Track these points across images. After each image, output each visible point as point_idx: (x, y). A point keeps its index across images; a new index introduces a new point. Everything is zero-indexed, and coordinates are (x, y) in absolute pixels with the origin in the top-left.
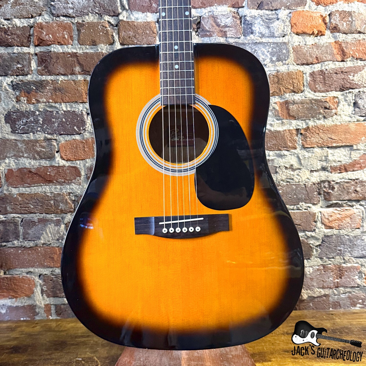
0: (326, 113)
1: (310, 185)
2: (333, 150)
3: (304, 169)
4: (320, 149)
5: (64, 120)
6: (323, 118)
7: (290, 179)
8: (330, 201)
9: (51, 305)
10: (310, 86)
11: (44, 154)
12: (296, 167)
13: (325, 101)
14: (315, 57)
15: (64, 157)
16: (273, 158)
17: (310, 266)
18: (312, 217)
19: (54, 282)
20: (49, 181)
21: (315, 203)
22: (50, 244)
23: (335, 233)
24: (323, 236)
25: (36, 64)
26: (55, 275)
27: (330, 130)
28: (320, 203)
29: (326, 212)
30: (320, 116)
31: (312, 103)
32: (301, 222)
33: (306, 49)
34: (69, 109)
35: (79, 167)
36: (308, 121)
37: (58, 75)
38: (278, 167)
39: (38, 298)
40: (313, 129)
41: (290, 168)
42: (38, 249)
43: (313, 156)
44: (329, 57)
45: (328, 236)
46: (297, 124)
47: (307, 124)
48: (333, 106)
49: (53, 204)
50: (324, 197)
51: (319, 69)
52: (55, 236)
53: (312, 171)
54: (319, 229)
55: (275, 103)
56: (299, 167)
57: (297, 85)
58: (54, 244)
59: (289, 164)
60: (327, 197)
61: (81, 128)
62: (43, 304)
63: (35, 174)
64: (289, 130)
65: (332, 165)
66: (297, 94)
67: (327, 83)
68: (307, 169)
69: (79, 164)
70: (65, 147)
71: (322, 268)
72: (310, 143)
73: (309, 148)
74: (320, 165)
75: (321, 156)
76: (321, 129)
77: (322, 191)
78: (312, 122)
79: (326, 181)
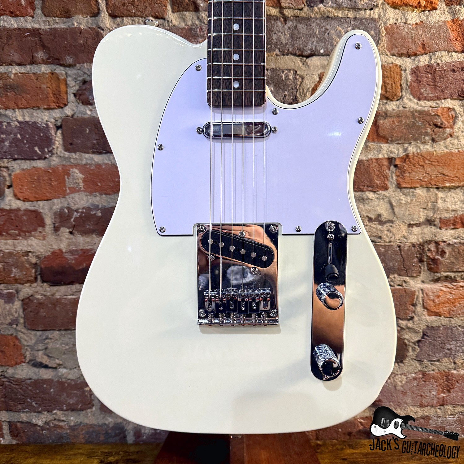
0: (435, 134)
1: (407, 248)
2: (444, 193)
3: (398, 222)
4: (425, 190)
5: (19, 136)
6: (430, 141)
7: (376, 236)
8: (437, 272)
9: (3, 422)
10: (411, 90)
12: (385, 218)
13: (435, 115)
14: (420, 43)
15: (19, 195)
17: (403, 372)
18: (409, 297)
19: (5, 387)
21: (415, 275)
23: (443, 323)
24: (425, 327)
26: (7, 378)
27: (441, 160)
28: (422, 275)
29: (430, 289)
30: (427, 138)
31: (414, 116)
33: (406, 30)
34: (27, 119)
35: (41, 211)
36: (406, 145)
37: (11, 64)
40: (415, 158)
41: (376, 220)
43: (414, 200)
44: (443, 45)
45: (432, 327)
46: (390, 149)
47: (405, 150)
48: (447, 123)
50: (427, 266)
51: (427, 63)
52: (5, 319)
53: (410, 224)
54: (419, 316)
56: (391, 219)
57: (392, 87)
58: (5, 331)
59: (376, 213)
60: (433, 266)
61: (46, 150)
64: (377, 159)
65: (443, 217)
66: (391, 102)
67: (438, 86)
68: (403, 222)
69: (42, 207)
70: (20, 180)
71: (421, 376)
72: (410, 181)
73: (407, 188)
74: (424, 216)
75: (426, 201)
76: (427, 159)
77: (425, 257)
78: (413, 148)
79: (432, 241)
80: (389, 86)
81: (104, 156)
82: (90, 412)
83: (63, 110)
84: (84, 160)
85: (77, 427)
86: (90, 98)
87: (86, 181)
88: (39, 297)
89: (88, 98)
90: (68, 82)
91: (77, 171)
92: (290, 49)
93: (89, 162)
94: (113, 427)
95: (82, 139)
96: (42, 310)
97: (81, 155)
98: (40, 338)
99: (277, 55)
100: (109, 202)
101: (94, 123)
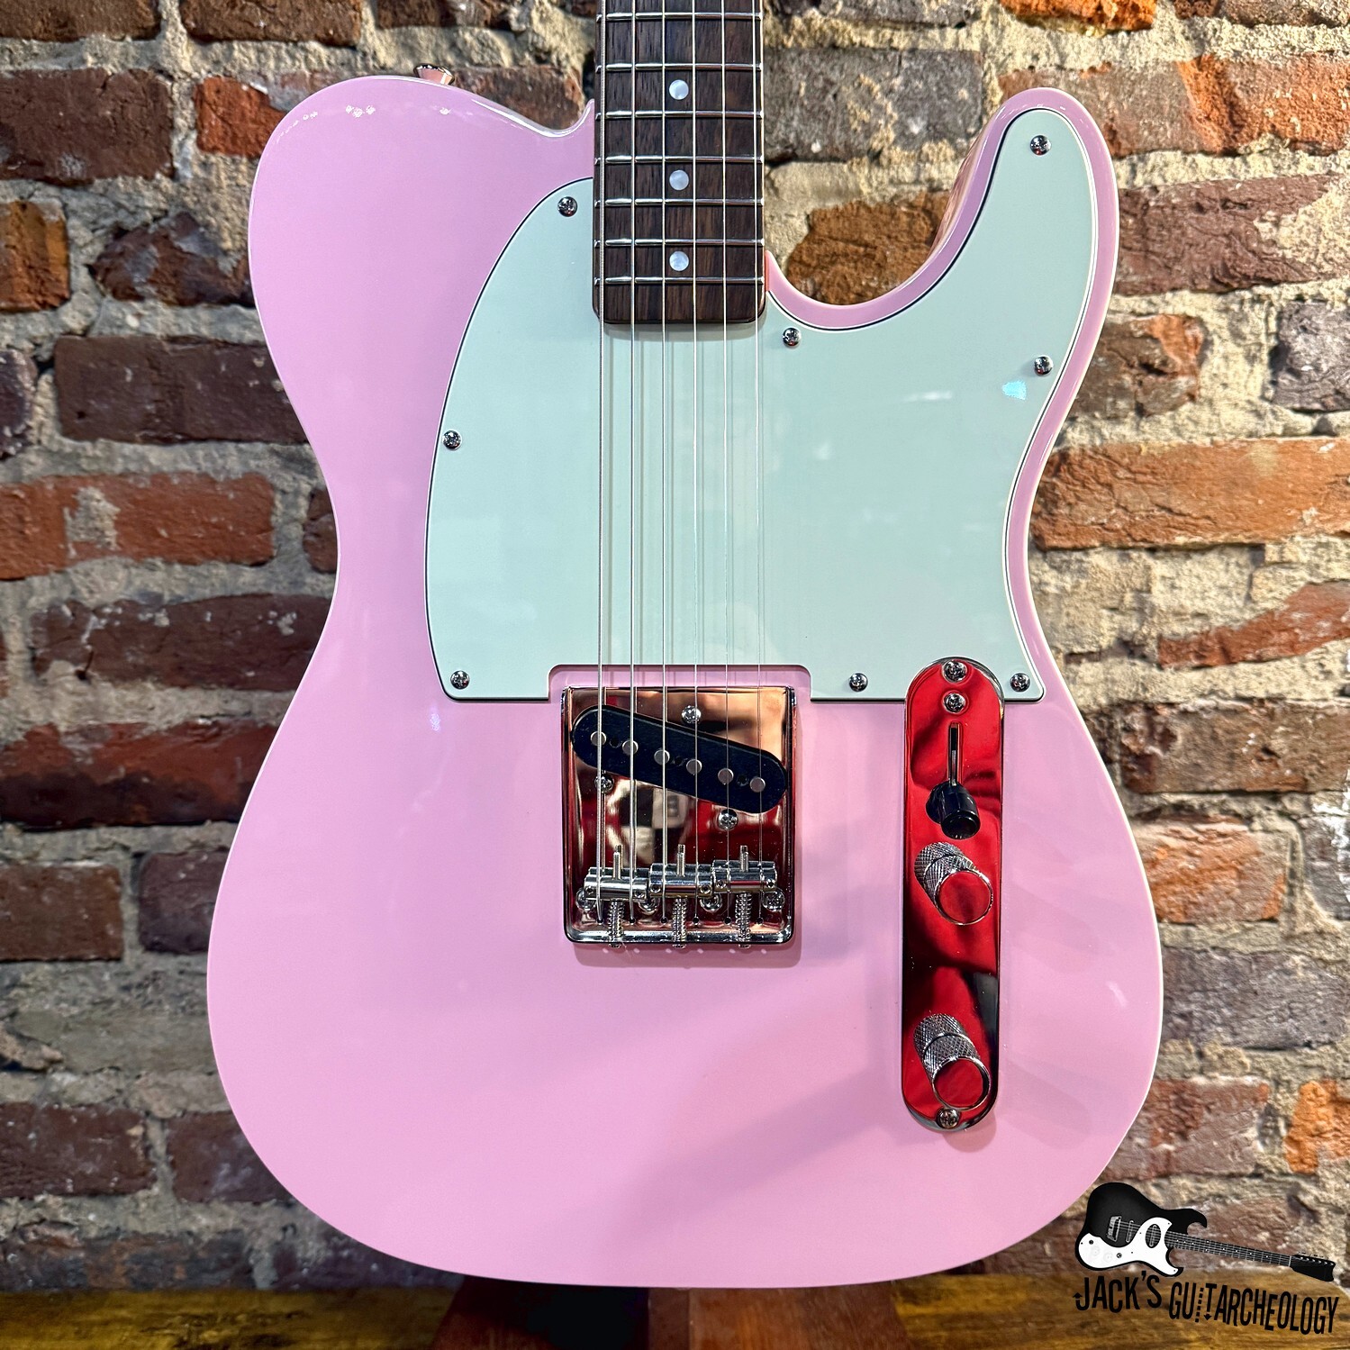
0: (1146, 393)
2: (1170, 563)
4: (1115, 557)
6: (1132, 414)
8: (1150, 793)
13: (1145, 336)
27: (1161, 469)
30: (1122, 404)
33: (1063, 87)
40: (1088, 461)
43: (1083, 586)
48: (1178, 361)
50: (1123, 776)
51: (1123, 184)
53: (1072, 654)
60: (1138, 775)
61: (7, 432)
65: (1167, 632)
67: (1153, 253)
68: (1053, 647)
72: (1072, 529)
73: (1064, 550)
74: (1113, 629)
75: (1117, 587)
76: (1120, 465)
77: (1116, 748)
78: (1081, 432)
79: (1134, 702)
81: (179, 448)
82: (144, 1200)
83: (57, 316)
84: (120, 460)
85: (106, 1243)
86: (136, 280)
87: (124, 524)
89: (130, 280)
90: (72, 233)
91: (98, 495)
93: (133, 467)
94: (211, 1242)
95: (113, 401)
97: (109, 447)
100: (192, 585)
101: (145, 352)
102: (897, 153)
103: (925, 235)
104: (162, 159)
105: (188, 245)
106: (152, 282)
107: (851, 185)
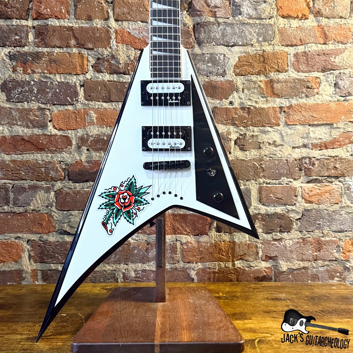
0: (308, 93)
1: (292, 161)
2: (314, 128)
3: (286, 146)
4: (302, 127)
5: (58, 90)
6: (305, 97)
7: (273, 154)
8: (311, 176)
9: (38, 270)
10: (294, 67)
11: (37, 123)
12: (278, 143)
13: (308, 81)
14: (299, 39)
15: (57, 126)
16: (257, 134)
17: (290, 238)
18: (293, 191)
19: (41, 247)
20: (41, 149)
21: (297, 178)
22: (40, 210)
23: (315, 208)
24: (303, 210)
25: (33, 37)
26: (42, 241)
27: (311, 108)
28: (302, 178)
29: (306, 187)
30: (303, 95)
31: (295, 83)
32: (282, 196)
33: (290, 31)
34: (63, 80)
35: (70, 136)
36: (291, 99)
37: (54, 47)
38: (262, 142)
39: (25, 263)
40: (296, 107)
41: (274, 144)
42: (27, 215)
43: (296, 133)
44: (313, 40)
45: (308, 210)
46: (281, 102)
47: (290, 102)
48: (315, 86)
49: (44, 172)
50: (305, 173)
51: (303, 50)
52: (44, 203)
53: (294, 147)
54: (299, 203)
55: (261, 81)
56: (282, 144)
57: (282, 65)
58: (43, 211)
59: (272, 140)
60: (308, 172)
61: (74, 99)
62: (30, 269)
63: (28, 142)
64: (273, 108)
65: (313, 142)
66: (282, 73)
67: (309, 64)
68: (290, 145)
69: (71, 134)
70: (57, 117)
71: (302, 241)
72: (293, 121)
73: (291, 125)
74: (302, 142)
75: (303, 133)
76: (303, 107)
77: (303, 167)
78: (295, 101)
79: (306, 157)
80: (280, 64)
81: (110, 103)
83: (85, 76)
84: (97, 105)
87: (98, 118)
88: (67, 189)
89: (101, 69)
90: (89, 59)
91: (92, 112)
92: (222, 42)
93: (100, 107)
94: (109, 273)
95: (96, 93)
96: (68, 198)
97: (95, 103)
98: (66, 215)
99: (214, 45)
101: (103, 84)
102: (257, 44)
103: (262, 61)
104: (109, 45)
105: (113, 62)
106: (105, 69)
107: (247, 51)
